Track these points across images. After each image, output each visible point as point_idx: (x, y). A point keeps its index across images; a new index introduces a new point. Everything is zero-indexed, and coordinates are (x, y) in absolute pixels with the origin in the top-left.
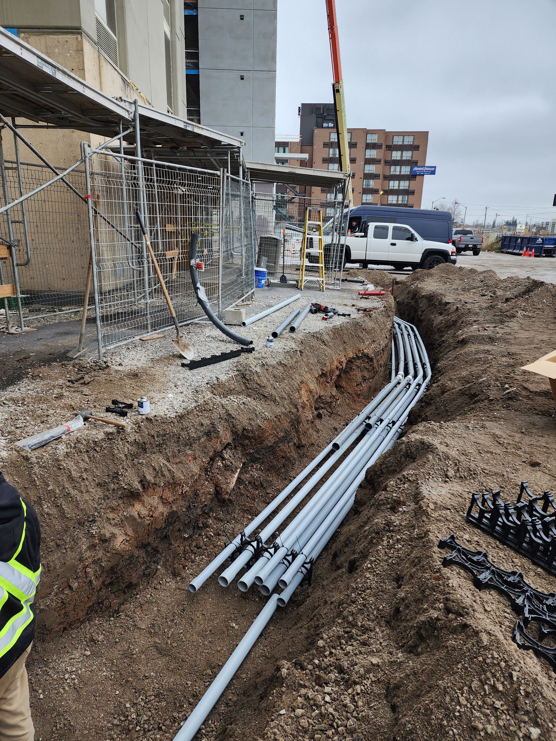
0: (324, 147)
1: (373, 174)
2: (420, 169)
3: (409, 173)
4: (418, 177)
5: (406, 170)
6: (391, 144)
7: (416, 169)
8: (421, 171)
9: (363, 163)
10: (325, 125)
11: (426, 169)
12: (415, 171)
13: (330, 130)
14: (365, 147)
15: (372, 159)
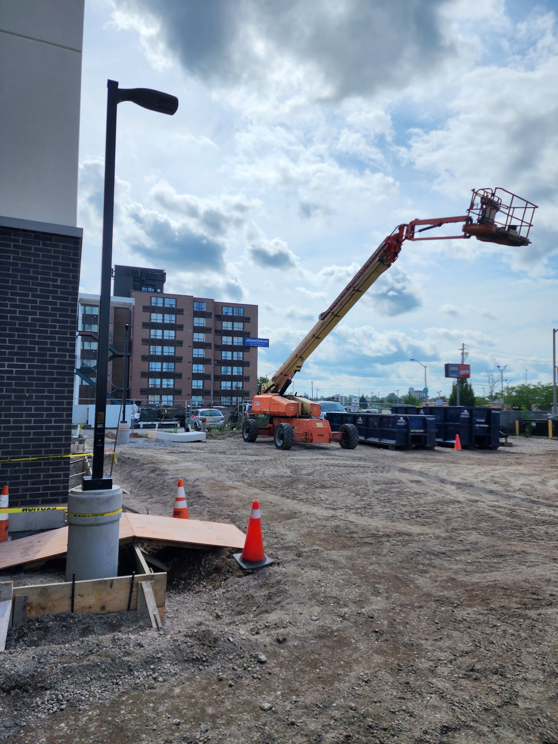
0: (144, 311)
1: (203, 342)
2: (253, 341)
3: (242, 344)
4: (251, 349)
5: (238, 341)
6: (220, 314)
7: (248, 340)
8: (255, 342)
9: (191, 331)
10: (143, 289)
11: (259, 341)
12: (248, 342)
13: (151, 294)
14: (192, 314)
15: (201, 327)
